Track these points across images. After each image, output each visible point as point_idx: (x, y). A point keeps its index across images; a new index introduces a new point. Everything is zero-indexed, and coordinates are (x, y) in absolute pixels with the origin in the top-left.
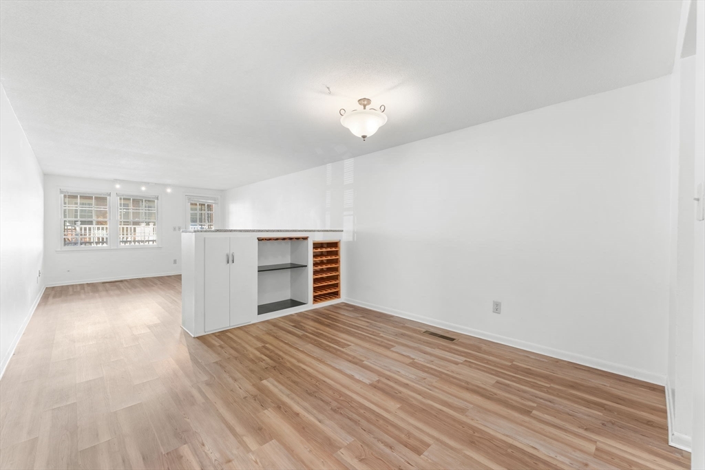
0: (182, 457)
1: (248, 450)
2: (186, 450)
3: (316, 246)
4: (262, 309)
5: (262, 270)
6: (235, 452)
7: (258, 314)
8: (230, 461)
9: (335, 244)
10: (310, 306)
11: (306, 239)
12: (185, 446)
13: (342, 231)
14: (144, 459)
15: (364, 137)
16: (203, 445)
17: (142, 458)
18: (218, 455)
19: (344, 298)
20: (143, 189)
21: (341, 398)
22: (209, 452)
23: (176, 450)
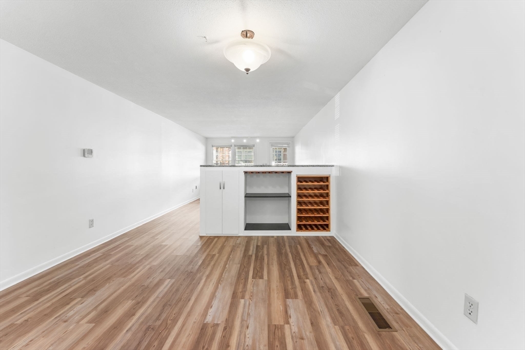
3: (300, 179)
4: (249, 227)
5: (248, 196)
7: (245, 229)
9: (326, 179)
10: (294, 232)
11: (290, 173)
13: (332, 166)
19: (333, 232)
20: (245, 141)
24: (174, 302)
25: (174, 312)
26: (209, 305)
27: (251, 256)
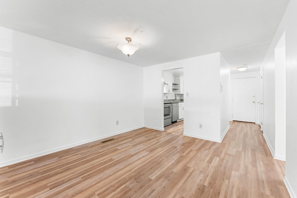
0: (209, 183)
1: (194, 170)
2: (206, 184)
6: (197, 172)
8: (201, 171)
12: (205, 185)
14: (219, 194)
15: (128, 55)
16: (201, 180)
17: (220, 194)
18: (201, 175)
21: (160, 157)
22: (202, 177)
23: (209, 186)
24: (155, 163)
25: (157, 159)
26: (144, 156)
27: (81, 178)
